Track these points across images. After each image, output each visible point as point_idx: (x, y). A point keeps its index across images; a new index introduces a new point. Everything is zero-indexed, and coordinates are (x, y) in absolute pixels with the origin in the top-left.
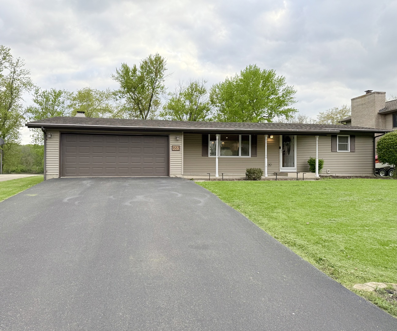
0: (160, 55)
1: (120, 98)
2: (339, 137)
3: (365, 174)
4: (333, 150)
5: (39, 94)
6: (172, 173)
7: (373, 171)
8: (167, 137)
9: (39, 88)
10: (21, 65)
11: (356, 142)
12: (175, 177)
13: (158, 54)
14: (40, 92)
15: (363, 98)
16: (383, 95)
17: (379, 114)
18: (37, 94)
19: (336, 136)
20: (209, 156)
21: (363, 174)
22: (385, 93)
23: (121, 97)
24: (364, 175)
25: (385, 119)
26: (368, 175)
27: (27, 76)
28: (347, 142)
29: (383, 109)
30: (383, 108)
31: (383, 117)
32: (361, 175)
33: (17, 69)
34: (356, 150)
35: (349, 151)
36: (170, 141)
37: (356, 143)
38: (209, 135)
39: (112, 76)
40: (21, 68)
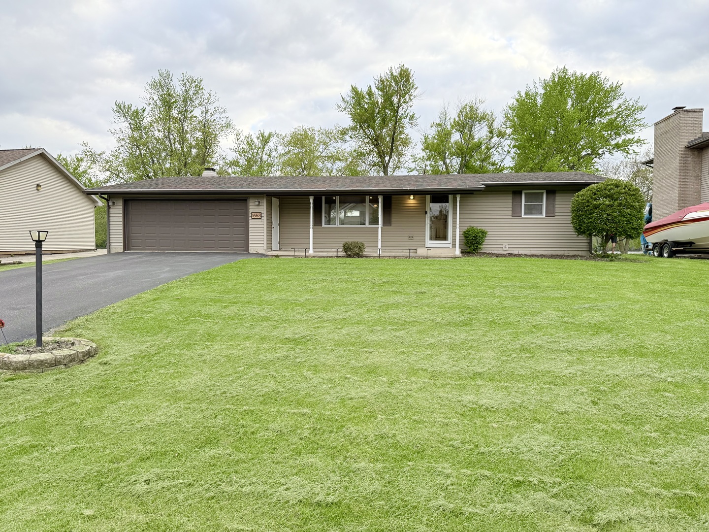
0: (406, 66)
1: (351, 138)
2: (525, 193)
3: (574, 252)
4: (516, 213)
5: (240, 140)
6: (253, 248)
7: (589, 247)
8: (245, 200)
9: (240, 131)
10: (215, 100)
11: (556, 200)
12: (256, 252)
13: (402, 65)
14: (242, 138)
15: (667, 122)
16: (697, 115)
17: (687, 149)
18: (238, 139)
19: (520, 193)
20: (323, 225)
21: (569, 252)
22: (701, 110)
23: (352, 136)
24: (572, 253)
25: (700, 157)
26: (580, 253)
27: (224, 115)
28: (542, 202)
29: (696, 140)
30: (697, 138)
31: (696, 153)
32: (566, 253)
33: (209, 106)
34: (556, 214)
35: (544, 215)
36: (250, 207)
37: (556, 203)
38: (324, 198)
39: (338, 107)
40: (215, 105)
